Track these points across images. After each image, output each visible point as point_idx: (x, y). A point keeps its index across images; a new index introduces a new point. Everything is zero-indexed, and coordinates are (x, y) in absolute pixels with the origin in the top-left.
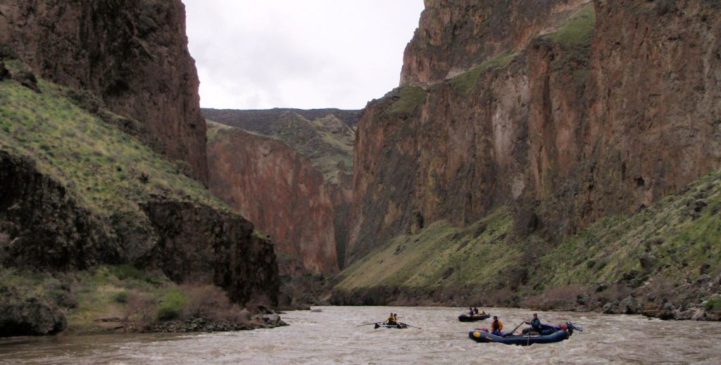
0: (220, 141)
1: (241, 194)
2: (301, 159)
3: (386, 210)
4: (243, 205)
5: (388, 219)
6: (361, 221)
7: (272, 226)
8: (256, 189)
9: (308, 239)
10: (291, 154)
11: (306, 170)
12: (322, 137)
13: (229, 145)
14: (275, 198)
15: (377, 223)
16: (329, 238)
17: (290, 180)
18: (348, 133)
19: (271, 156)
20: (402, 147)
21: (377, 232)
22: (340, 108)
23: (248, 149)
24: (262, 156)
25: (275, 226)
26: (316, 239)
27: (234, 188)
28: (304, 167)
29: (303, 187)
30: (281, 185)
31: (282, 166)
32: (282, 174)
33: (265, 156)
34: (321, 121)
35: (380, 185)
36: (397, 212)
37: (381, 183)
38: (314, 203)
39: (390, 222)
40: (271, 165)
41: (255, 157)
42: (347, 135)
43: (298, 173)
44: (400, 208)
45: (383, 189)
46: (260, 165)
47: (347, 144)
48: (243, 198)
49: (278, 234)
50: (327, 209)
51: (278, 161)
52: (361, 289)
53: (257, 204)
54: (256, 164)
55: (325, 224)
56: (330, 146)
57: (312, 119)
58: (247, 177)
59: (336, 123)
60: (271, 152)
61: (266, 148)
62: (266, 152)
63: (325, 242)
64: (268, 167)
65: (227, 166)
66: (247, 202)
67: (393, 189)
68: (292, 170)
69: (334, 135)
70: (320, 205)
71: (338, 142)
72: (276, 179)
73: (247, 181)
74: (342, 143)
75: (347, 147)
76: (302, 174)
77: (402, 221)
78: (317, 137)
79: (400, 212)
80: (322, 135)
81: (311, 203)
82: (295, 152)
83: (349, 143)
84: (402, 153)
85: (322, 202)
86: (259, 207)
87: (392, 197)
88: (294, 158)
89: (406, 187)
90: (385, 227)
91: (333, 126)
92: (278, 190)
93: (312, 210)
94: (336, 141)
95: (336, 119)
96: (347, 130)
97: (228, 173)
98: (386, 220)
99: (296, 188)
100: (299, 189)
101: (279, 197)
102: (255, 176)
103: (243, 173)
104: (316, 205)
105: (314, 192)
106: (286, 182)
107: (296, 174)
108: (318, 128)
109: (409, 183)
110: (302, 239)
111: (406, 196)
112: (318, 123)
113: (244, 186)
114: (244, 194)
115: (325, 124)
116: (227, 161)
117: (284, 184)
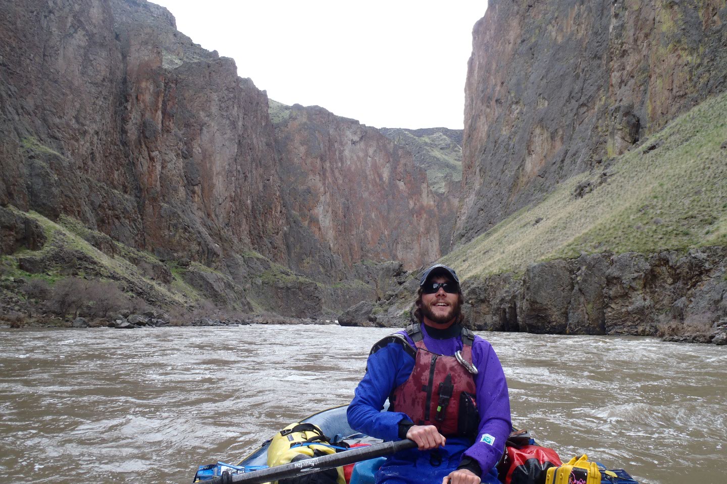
0: (295, 119)
1: (320, 185)
2: (400, 152)
3: (528, 147)
4: (322, 199)
5: (531, 165)
6: (477, 186)
7: (361, 228)
8: (340, 182)
9: (407, 247)
10: (388, 146)
11: (405, 165)
12: (428, 152)
13: (305, 124)
14: (366, 195)
15: (509, 174)
16: (432, 246)
17: (386, 175)
18: (456, 149)
19: (362, 145)
20: (560, 30)
21: (510, 190)
22: (449, 128)
23: (331, 131)
24: (350, 142)
25: (366, 229)
26: (416, 247)
27: (311, 177)
28: (403, 161)
29: (401, 185)
30: (374, 180)
31: (377, 158)
32: (375, 167)
33: (354, 143)
34: (429, 138)
35: (514, 106)
36: (553, 147)
37: (517, 103)
38: (415, 204)
39: (536, 170)
40: (361, 154)
41: (341, 144)
42: (455, 151)
43: (396, 168)
44: (558, 139)
45: (521, 113)
46: (347, 153)
47: (456, 160)
48: (322, 189)
49: (370, 239)
50: (430, 213)
51: (371, 151)
52: (491, 278)
53: (343, 200)
54: (341, 152)
55: (428, 231)
56: (438, 159)
57: (420, 136)
58: (327, 165)
59: (445, 139)
60: (361, 139)
61: (355, 133)
62: (356, 138)
63: (427, 251)
64: (358, 157)
65: (302, 149)
66: (328, 194)
67: (543, 105)
68: (388, 165)
69: (442, 151)
70: (422, 208)
71: (446, 158)
72: (368, 173)
73: (328, 169)
74: (450, 159)
75: (456, 162)
76: (400, 169)
77: (563, 161)
78: (424, 152)
79: (559, 147)
80: (430, 150)
81: (411, 204)
82: (392, 145)
83: (457, 158)
84: (560, 40)
85: (425, 203)
86: (344, 204)
87: (541, 120)
88: (391, 151)
89: (571, 97)
90: (525, 179)
91: (441, 142)
92: (370, 186)
93: (412, 212)
94: (444, 156)
95: (445, 137)
96: (456, 146)
97: (304, 158)
98: (529, 166)
99: (392, 185)
100: (397, 187)
101: (371, 194)
102: (340, 165)
103: (322, 159)
104: (417, 207)
105: (415, 192)
106: (381, 177)
107: (394, 170)
108: (426, 144)
109: (577, 88)
110: (399, 246)
111: (571, 115)
112: (426, 139)
113: (324, 174)
114: (324, 184)
115: (433, 141)
116: (302, 144)
117: (378, 180)
